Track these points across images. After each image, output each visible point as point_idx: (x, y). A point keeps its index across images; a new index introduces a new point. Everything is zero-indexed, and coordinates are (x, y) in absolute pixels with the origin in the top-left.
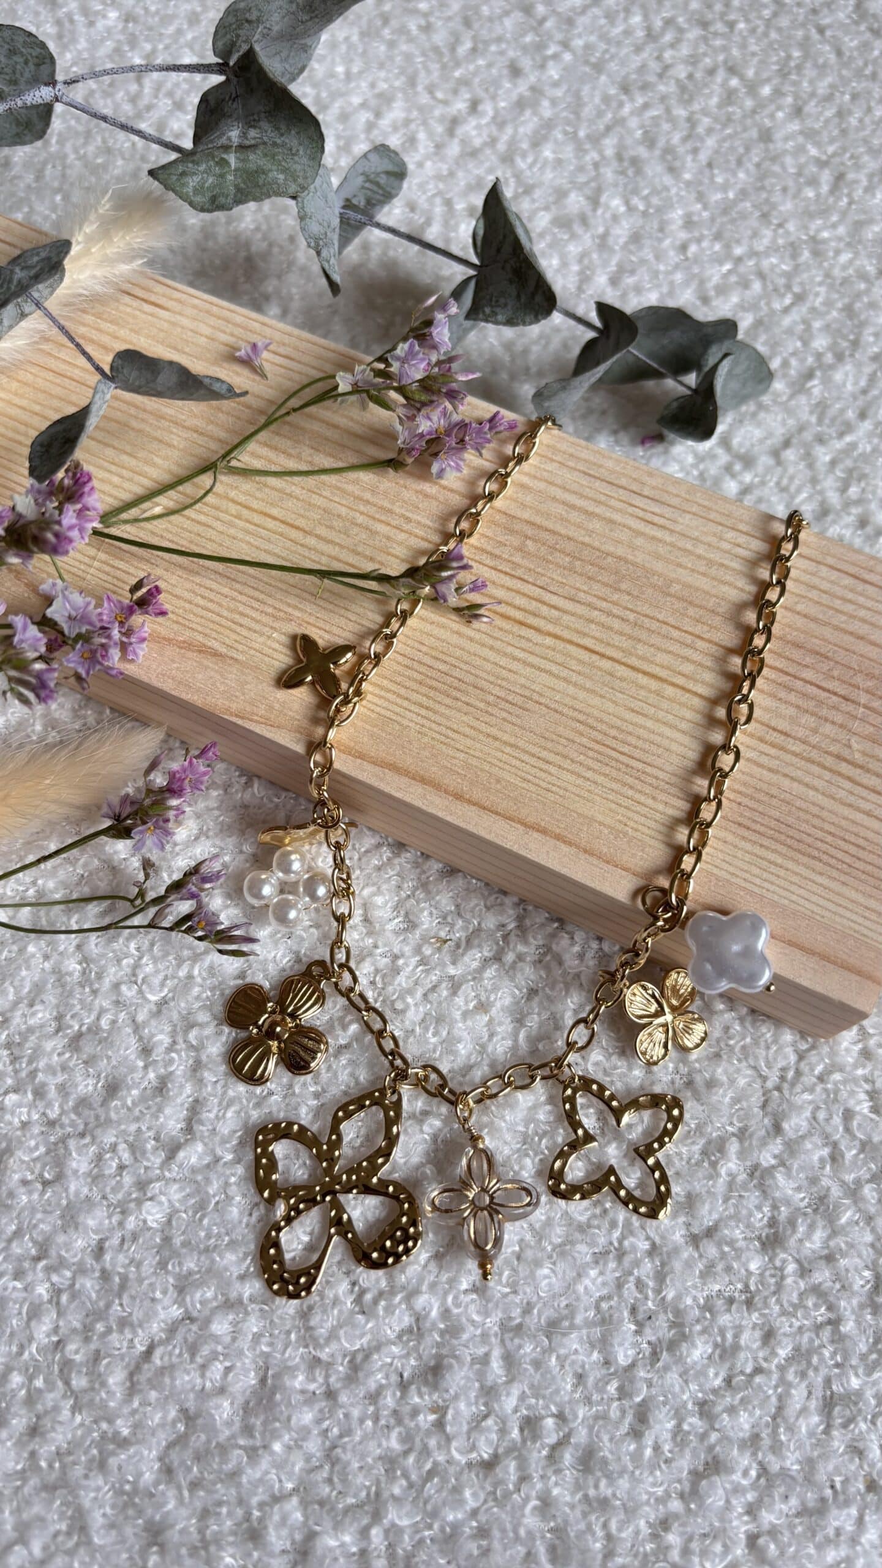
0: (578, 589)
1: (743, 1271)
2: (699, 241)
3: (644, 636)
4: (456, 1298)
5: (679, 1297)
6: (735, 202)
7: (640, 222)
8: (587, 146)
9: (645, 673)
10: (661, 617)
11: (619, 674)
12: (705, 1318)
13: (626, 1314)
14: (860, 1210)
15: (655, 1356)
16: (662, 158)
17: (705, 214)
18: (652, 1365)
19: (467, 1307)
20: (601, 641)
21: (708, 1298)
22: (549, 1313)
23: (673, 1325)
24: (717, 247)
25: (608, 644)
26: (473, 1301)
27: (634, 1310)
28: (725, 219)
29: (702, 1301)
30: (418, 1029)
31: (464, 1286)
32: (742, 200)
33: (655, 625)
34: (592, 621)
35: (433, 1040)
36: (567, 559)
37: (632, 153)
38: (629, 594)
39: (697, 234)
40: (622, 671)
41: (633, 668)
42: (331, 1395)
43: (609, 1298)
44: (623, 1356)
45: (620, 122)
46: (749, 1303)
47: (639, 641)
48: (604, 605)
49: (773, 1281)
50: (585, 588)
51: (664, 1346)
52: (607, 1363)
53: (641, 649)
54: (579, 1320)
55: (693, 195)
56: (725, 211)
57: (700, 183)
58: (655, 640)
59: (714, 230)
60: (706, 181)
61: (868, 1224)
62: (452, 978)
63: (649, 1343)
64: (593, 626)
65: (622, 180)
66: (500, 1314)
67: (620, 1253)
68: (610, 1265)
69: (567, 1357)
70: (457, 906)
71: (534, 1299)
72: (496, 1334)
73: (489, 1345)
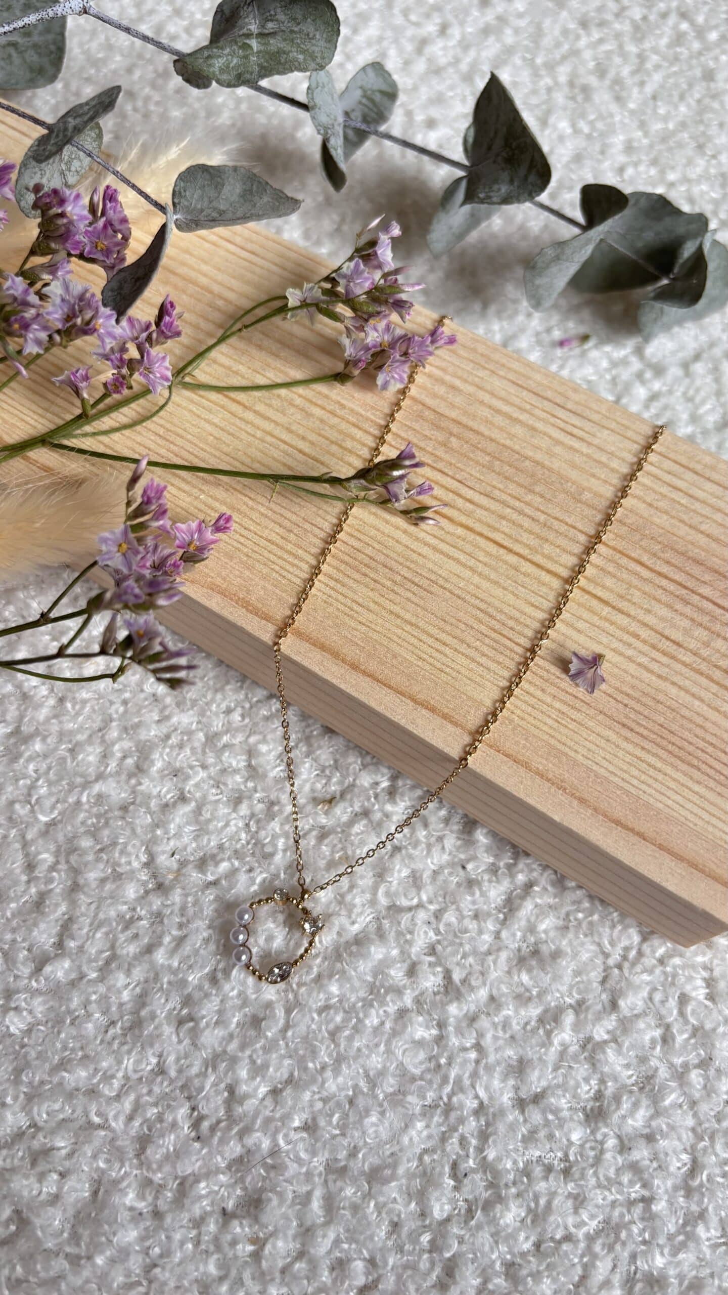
0: (494, 487)
1: (565, 1141)
2: (636, 165)
3: (551, 536)
4: (286, 1135)
5: (499, 1159)
6: (674, 133)
7: (584, 144)
8: (543, 72)
9: (549, 572)
10: (570, 521)
11: (523, 570)
12: (523, 1182)
13: (447, 1169)
14: (685, 1093)
15: (470, 1213)
16: (611, 88)
17: (645, 141)
18: (466, 1222)
20: (510, 537)
21: (528, 1163)
22: (374, 1160)
23: (491, 1185)
24: (653, 172)
25: (517, 541)
26: (303, 1139)
27: (455, 1166)
28: (662, 147)
29: (521, 1165)
32: (680, 131)
33: (563, 528)
34: (504, 518)
36: (488, 458)
37: (583, 81)
38: (542, 496)
39: (635, 158)
40: (527, 567)
41: (538, 566)
42: (157, 1214)
43: (434, 1151)
44: (439, 1209)
45: (575, 53)
46: (566, 1172)
47: (547, 540)
48: (517, 504)
49: (592, 1153)
50: (501, 486)
51: (480, 1204)
52: (423, 1215)
53: (547, 549)
54: (401, 1171)
55: (635, 125)
56: (664, 140)
57: (644, 113)
58: (561, 541)
59: (652, 156)
60: (649, 112)
61: (691, 1108)
63: (466, 1200)
64: (504, 522)
65: (571, 105)
66: (327, 1155)
67: (448, 1109)
68: (436, 1119)
69: (385, 1204)
70: (336, 761)
71: (361, 1144)
72: (320, 1174)
73: (314, 1183)
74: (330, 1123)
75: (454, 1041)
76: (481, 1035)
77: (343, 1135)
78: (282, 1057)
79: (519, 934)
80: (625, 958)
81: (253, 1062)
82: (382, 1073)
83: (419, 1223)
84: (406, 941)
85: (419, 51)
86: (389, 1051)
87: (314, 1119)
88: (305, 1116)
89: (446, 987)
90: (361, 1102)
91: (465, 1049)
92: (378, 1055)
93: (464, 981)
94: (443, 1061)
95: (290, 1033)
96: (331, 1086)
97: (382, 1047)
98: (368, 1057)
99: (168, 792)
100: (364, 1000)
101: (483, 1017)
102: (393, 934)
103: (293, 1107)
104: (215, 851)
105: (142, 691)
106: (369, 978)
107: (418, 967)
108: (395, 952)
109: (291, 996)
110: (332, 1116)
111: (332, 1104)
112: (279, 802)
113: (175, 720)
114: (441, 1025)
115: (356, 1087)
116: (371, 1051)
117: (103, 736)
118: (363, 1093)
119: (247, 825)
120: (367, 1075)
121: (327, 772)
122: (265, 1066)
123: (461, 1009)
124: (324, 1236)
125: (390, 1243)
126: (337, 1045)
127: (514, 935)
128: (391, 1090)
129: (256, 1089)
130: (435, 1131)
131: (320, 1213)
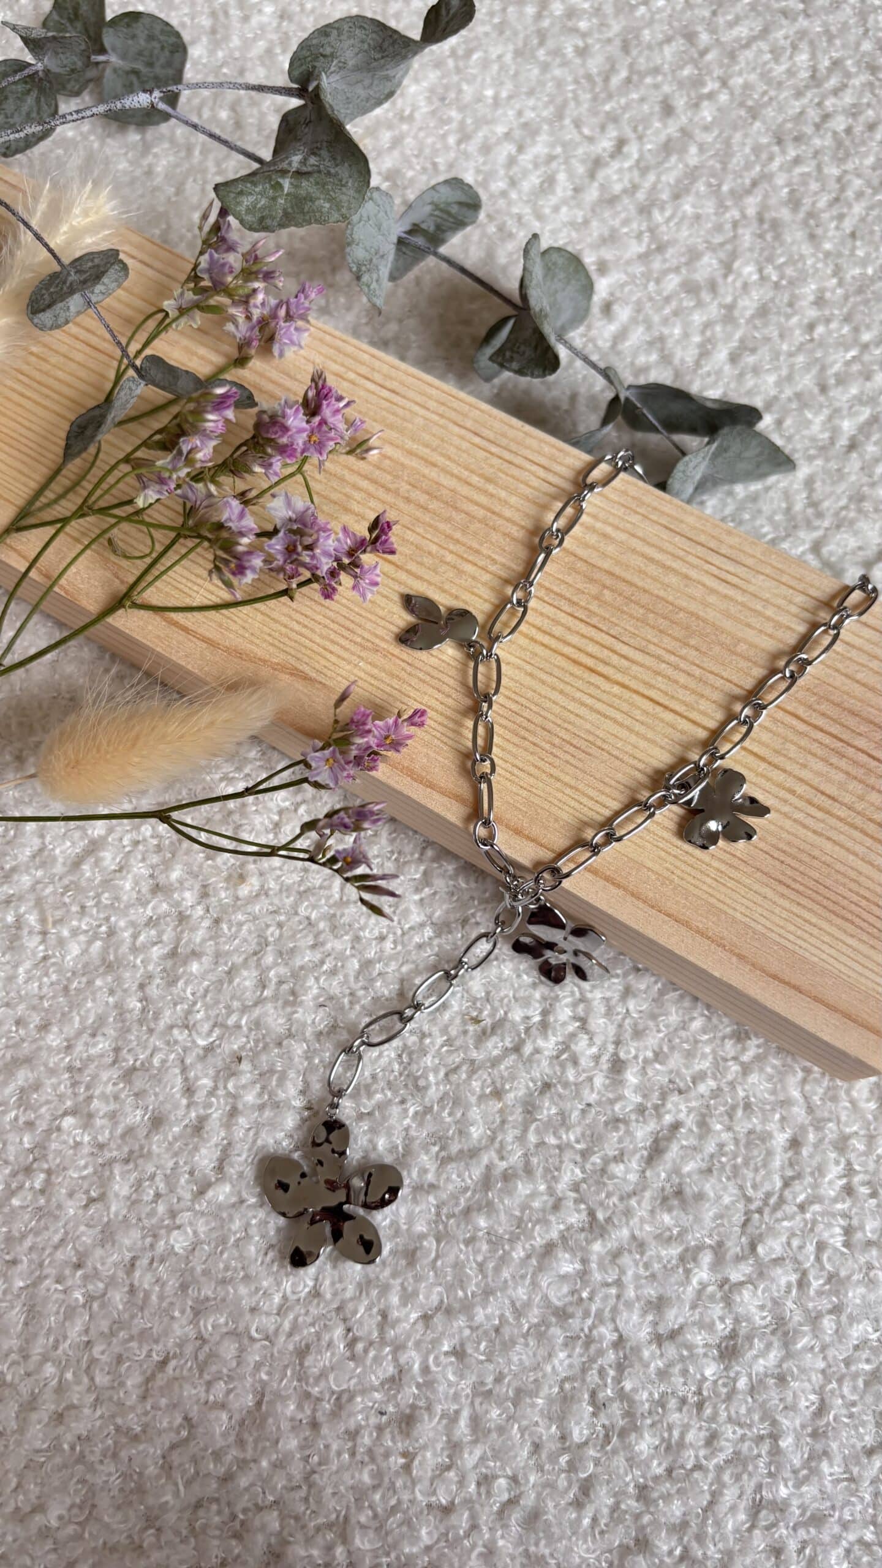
1: (699, 1376)
4: (436, 1358)
5: (635, 1390)
12: (657, 1413)
13: (586, 1397)
15: (607, 1438)
18: (603, 1446)
19: (445, 1367)
21: (663, 1395)
23: (628, 1414)
26: (452, 1363)
27: (592, 1395)
29: (656, 1396)
30: (436, 1107)
31: (446, 1348)
35: (448, 1120)
42: (315, 1425)
43: (575, 1379)
44: (578, 1434)
46: (699, 1406)
49: (725, 1389)
51: (616, 1432)
52: (562, 1438)
54: (543, 1395)
61: (822, 1352)
62: (473, 1062)
63: (603, 1427)
66: (474, 1378)
67: (589, 1341)
68: (578, 1350)
69: (526, 1428)
70: (488, 993)
71: (506, 1371)
72: (467, 1396)
73: (460, 1404)
74: (477, 1349)
75: (597, 1276)
76: (622, 1272)
77: (489, 1360)
78: (433, 1285)
79: (663, 1175)
80: (766, 1203)
81: (404, 1289)
82: (528, 1304)
83: (559, 1445)
84: (554, 1177)
85: (592, 175)
86: (534, 1284)
87: (462, 1345)
88: (454, 1342)
89: (591, 1224)
90: (506, 1332)
91: (608, 1285)
92: (523, 1286)
93: (608, 1220)
94: (585, 1295)
95: (439, 1263)
96: (480, 1315)
97: (528, 1281)
98: (515, 1289)
99: (322, 1019)
100: (512, 1233)
101: (626, 1254)
102: (541, 1169)
103: (443, 1334)
104: (369, 1081)
105: (296, 913)
106: (517, 1213)
107: (564, 1202)
108: (542, 1188)
109: (441, 1227)
110: (479, 1344)
111: (480, 1332)
112: (430, 1035)
113: (329, 946)
114: (584, 1261)
115: (502, 1317)
116: (516, 1284)
117: (259, 960)
118: (509, 1324)
119: (400, 1056)
120: (513, 1303)
121: (478, 1005)
122: (415, 1293)
123: (605, 1246)
124: (471, 1453)
125: (531, 1462)
126: (485, 1277)
127: (659, 1175)
128: (536, 1320)
129: (407, 1315)
130: (577, 1361)
131: (467, 1431)
